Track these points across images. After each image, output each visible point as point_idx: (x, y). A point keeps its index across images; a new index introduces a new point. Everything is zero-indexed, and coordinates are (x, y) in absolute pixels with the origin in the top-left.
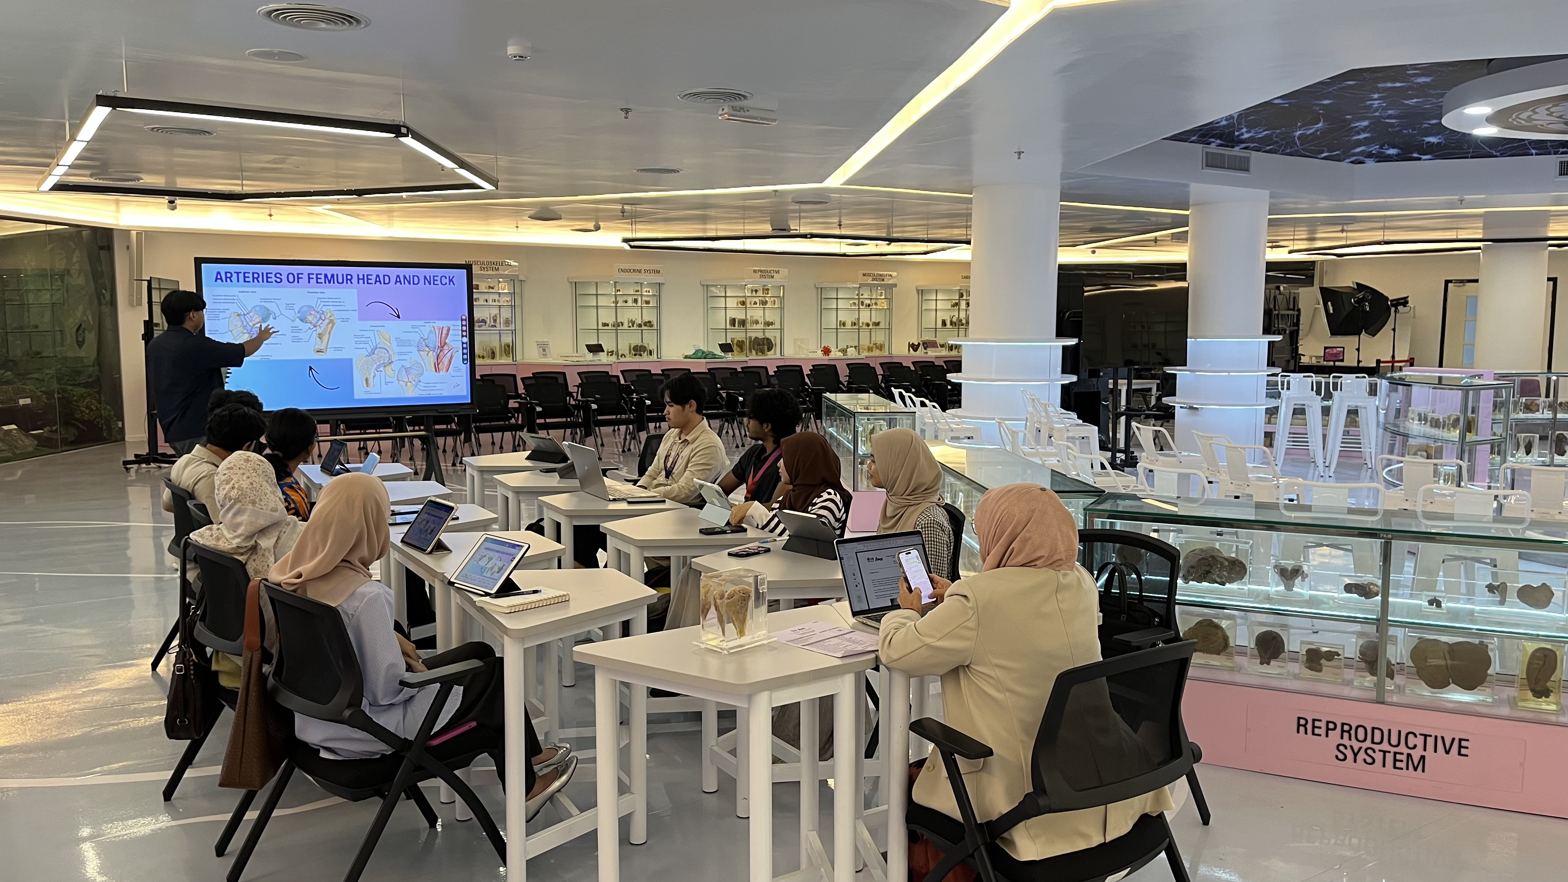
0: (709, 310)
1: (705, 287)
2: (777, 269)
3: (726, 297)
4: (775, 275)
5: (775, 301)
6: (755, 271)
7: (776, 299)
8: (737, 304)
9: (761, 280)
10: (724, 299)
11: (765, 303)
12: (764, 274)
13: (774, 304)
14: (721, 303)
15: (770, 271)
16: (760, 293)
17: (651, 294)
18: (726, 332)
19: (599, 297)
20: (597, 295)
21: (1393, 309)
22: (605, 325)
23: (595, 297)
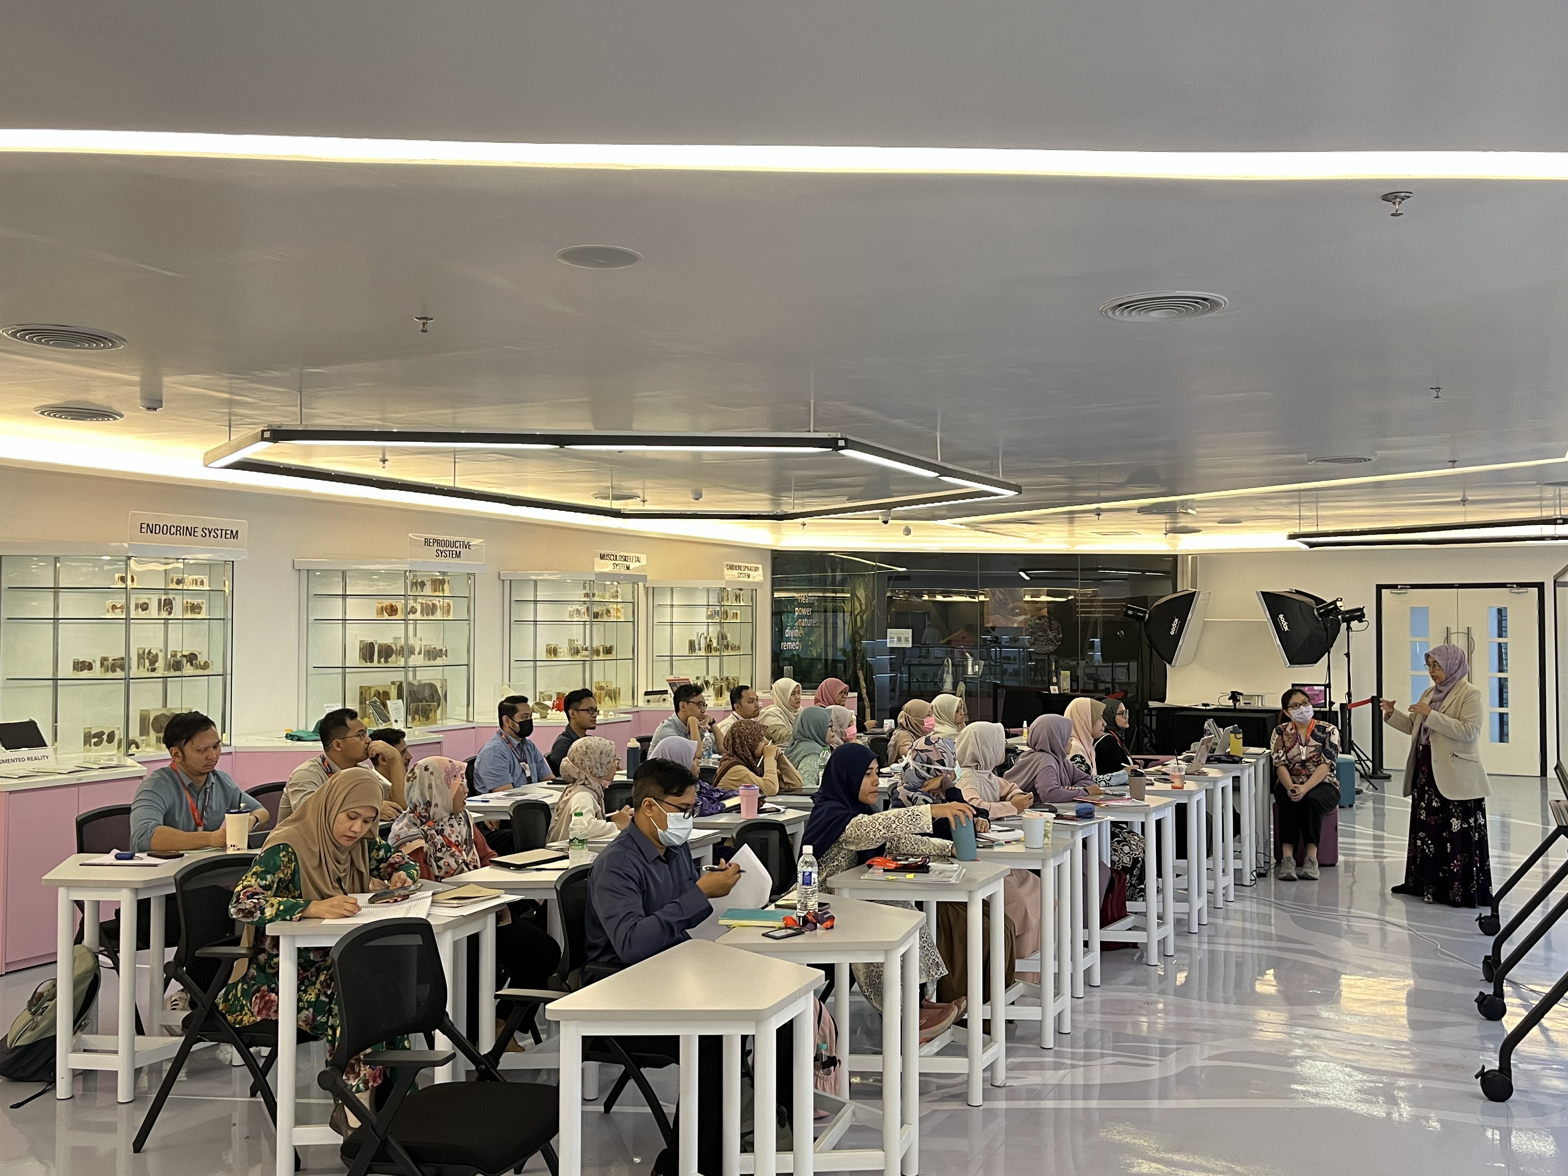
0: (307, 625)
1: (304, 575)
2: (468, 539)
3: (344, 596)
4: (463, 551)
5: (449, 605)
6: (427, 542)
7: (452, 602)
8: (377, 613)
9: (436, 561)
10: (341, 600)
11: (432, 609)
12: (446, 548)
13: (448, 612)
14: (335, 609)
15: (455, 543)
16: (428, 590)
17: (206, 588)
18: (344, 674)
19: (62, 595)
20: (56, 590)
21: (1344, 625)
22: (82, 666)
23: (51, 596)
